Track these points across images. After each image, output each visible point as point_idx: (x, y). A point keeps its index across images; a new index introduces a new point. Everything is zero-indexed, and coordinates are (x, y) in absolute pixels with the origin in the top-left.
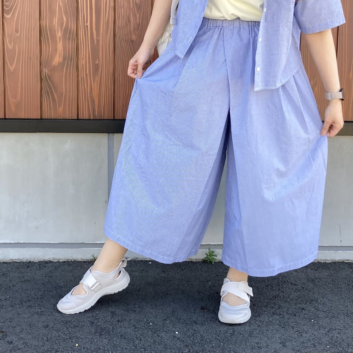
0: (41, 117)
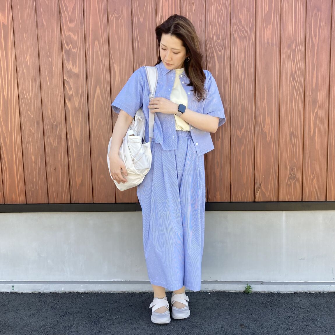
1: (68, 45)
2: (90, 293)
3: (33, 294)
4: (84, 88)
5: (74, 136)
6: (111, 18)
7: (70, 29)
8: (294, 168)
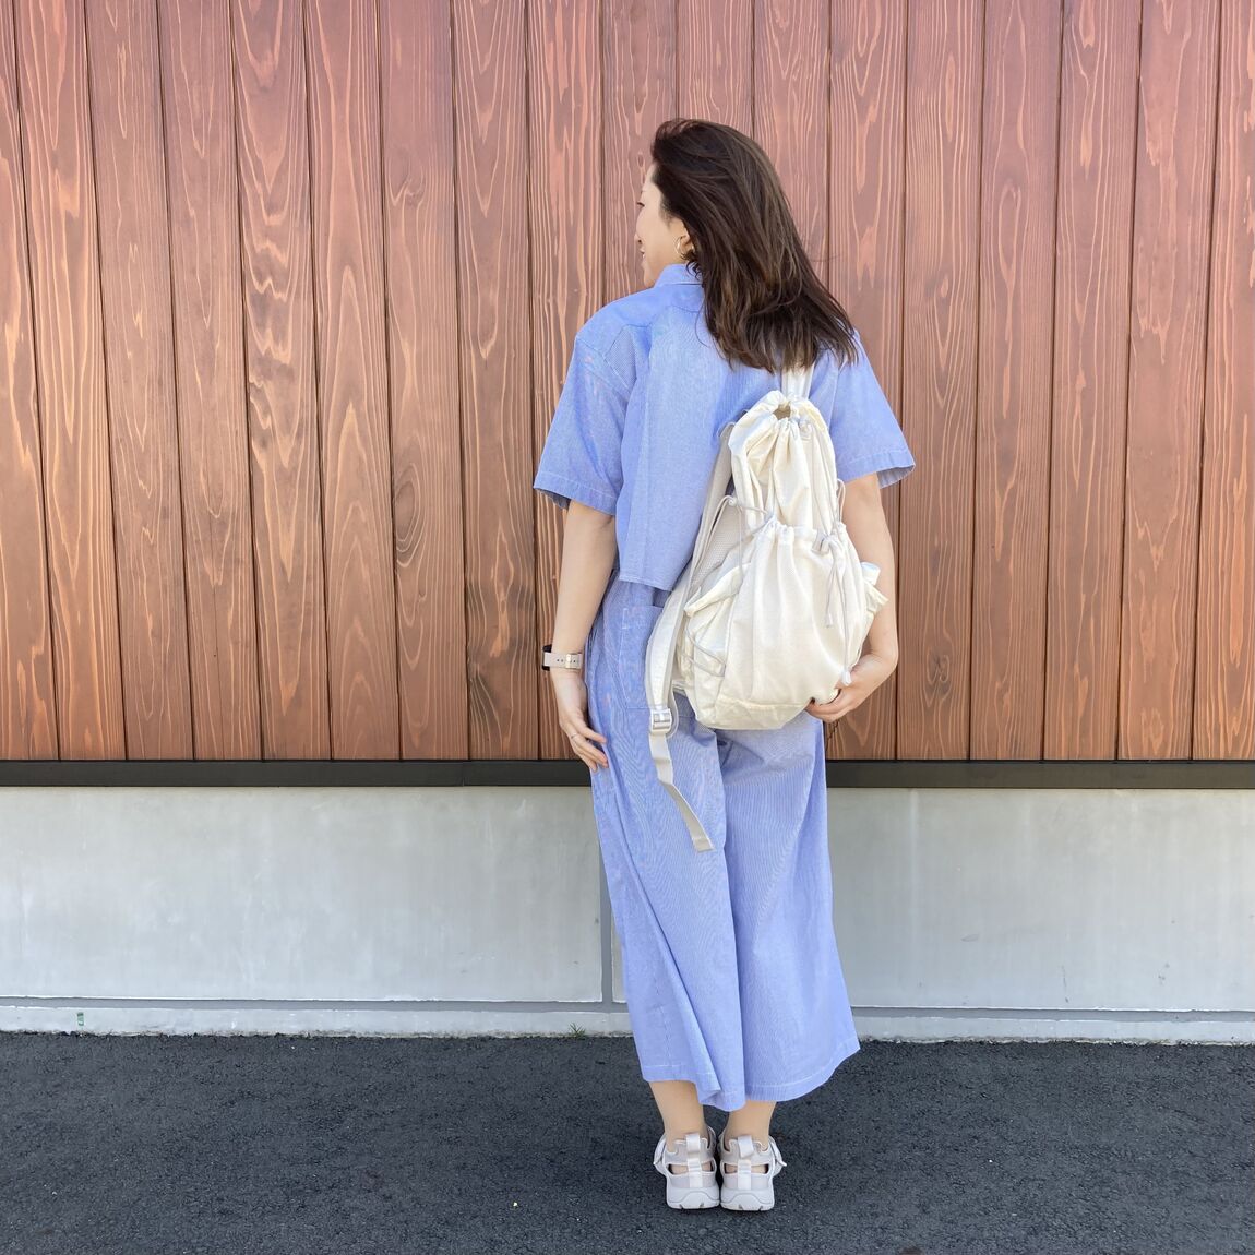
0: (469, 756)
1: (261, 281)
2: (316, 1038)
3: (142, 1040)
4: (307, 411)
5: (277, 556)
6: (393, 200)
7: (268, 233)
8: (945, 660)
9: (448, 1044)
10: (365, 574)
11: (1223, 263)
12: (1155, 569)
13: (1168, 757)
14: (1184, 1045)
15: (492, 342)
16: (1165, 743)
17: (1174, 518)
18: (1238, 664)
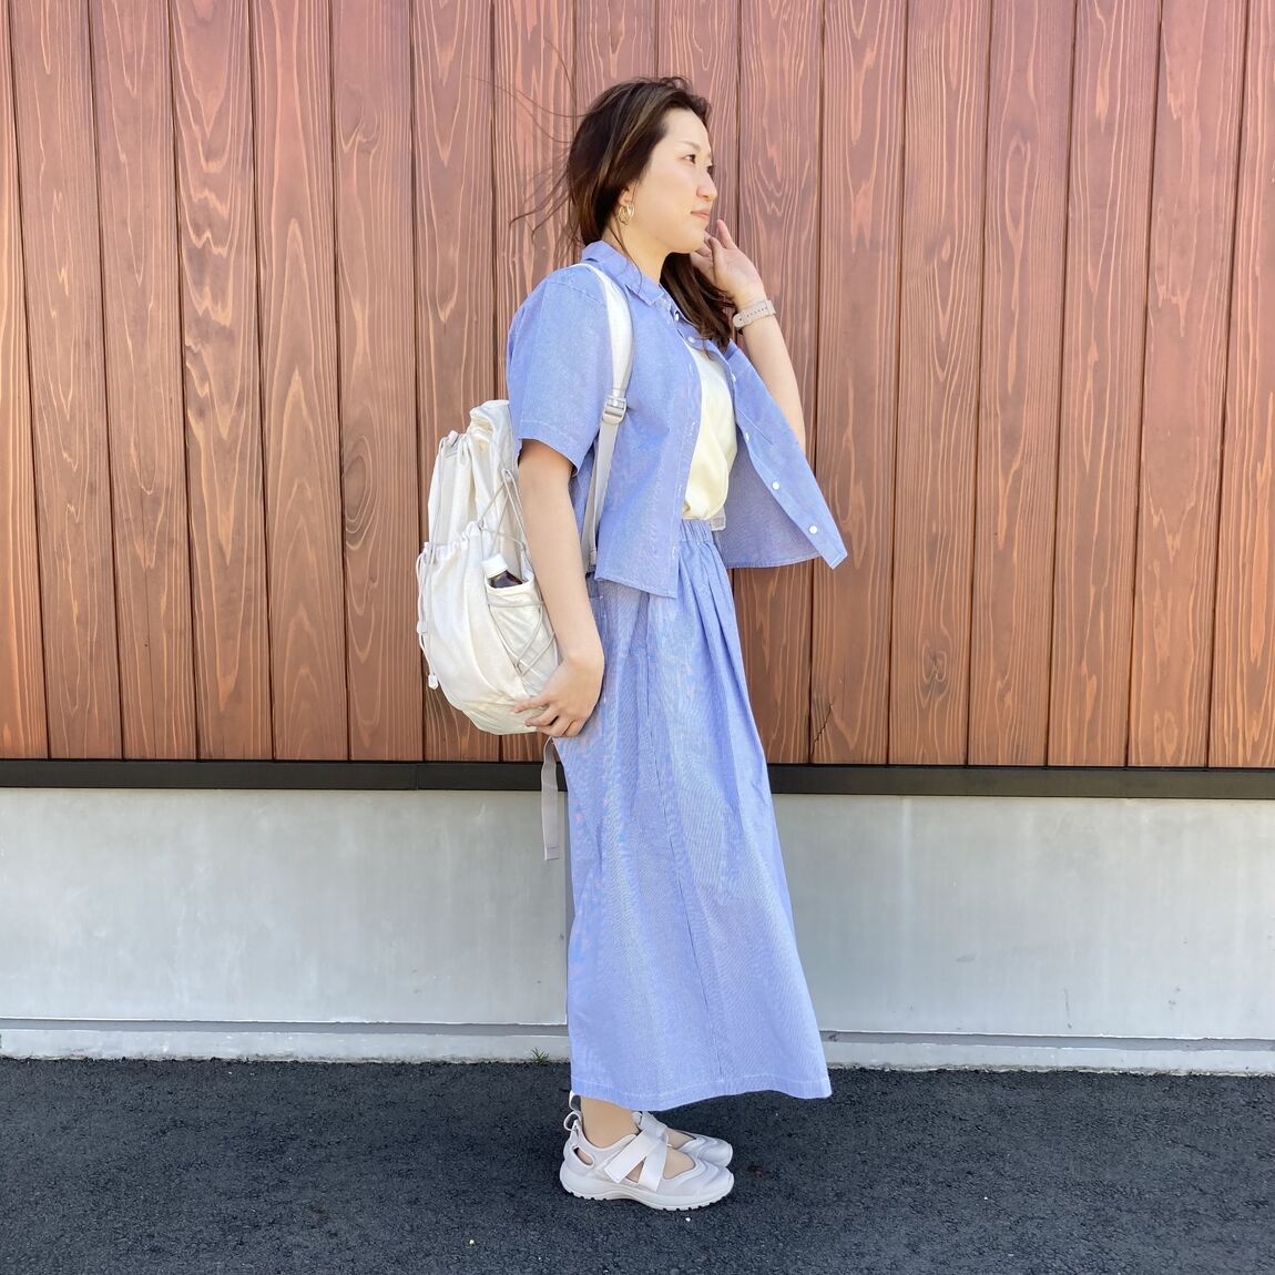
0: (424, 757)
1: (199, 234)
2: (256, 1063)
3: (66, 1065)
4: (249, 378)
5: (215, 535)
6: (344, 147)
7: (207, 181)
8: (942, 657)
9: (399, 1070)
10: (312, 557)
11: (1249, 225)
12: (1171, 559)
13: (1181, 764)
14: (1195, 1076)
15: (451, 305)
16: (1179, 750)
17: (1193, 504)
18: (1259, 664)
